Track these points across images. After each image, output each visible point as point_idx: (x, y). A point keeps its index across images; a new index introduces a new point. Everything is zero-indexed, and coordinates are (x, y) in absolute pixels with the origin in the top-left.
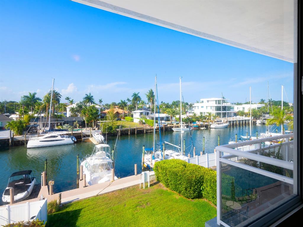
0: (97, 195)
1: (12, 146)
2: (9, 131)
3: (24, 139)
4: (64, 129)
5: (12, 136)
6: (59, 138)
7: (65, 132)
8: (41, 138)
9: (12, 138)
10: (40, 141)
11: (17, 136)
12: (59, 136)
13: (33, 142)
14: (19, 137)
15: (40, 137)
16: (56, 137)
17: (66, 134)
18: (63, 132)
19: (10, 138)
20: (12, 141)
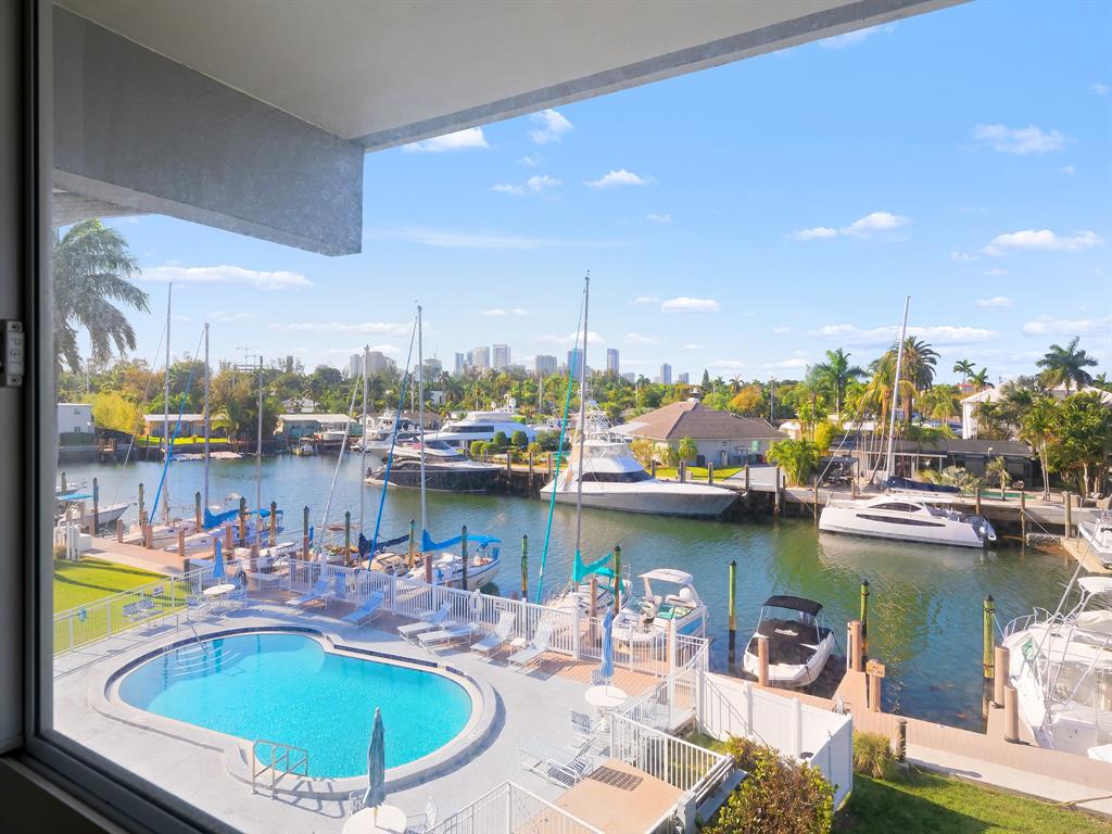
0: (1072, 807)
1: (781, 514)
2: (774, 470)
4: (944, 484)
5: (782, 486)
6: (924, 514)
7: (948, 498)
8: (863, 506)
9: (782, 493)
10: (858, 515)
11: (796, 489)
12: (924, 508)
13: (839, 513)
14: (800, 493)
15: (858, 502)
16: (914, 509)
17: (951, 506)
18: (941, 494)
19: (775, 489)
20: (782, 499)
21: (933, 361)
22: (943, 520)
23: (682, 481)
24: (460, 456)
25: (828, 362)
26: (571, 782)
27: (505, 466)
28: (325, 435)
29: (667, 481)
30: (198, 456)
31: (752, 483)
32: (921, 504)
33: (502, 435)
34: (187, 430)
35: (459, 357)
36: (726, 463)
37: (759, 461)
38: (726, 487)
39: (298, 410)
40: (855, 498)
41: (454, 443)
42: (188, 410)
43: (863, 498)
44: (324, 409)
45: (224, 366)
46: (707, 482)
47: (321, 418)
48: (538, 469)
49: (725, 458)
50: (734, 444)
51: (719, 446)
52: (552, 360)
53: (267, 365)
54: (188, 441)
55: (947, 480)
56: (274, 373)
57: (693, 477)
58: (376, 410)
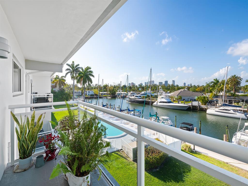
0: (227, 163)
1: (199, 110)
2: (198, 102)
3: (206, 108)
4: (239, 105)
5: (199, 105)
7: (238, 108)
8: (217, 109)
9: (199, 106)
10: (215, 111)
11: (203, 106)
12: (232, 110)
13: (211, 111)
16: (229, 110)
17: (239, 110)
18: (237, 108)
19: (198, 105)
20: (199, 108)
21: (241, 80)
22: (236, 113)
23: (179, 103)
24: (140, 98)
25: (214, 81)
26: (133, 141)
27: (147, 100)
28: (122, 95)
29: (176, 103)
30: (106, 98)
31: (193, 104)
32: (231, 109)
33: (148, 95)
34: (105, 94)
35: (145, 83)
36: (189, 101)
37: (195, 100)
38: (187, 105)
39: (119, 91)
40: (216, 108)
41: (141, 96)
42: (105, 92)
43: (218, 108)
44: (123, 91)
45: (111, 85)
46: (184, 104)
47: (122, 93)
48: (153, 101)
49: (189, 100)
50: (191, 97)
51: (188, 97)
52: (162, 83)
53: (116, 85)
54: (105, 96)
55: (240, 105)
56: (117, 86)
57: (181, 103)
58: (130, 91)
